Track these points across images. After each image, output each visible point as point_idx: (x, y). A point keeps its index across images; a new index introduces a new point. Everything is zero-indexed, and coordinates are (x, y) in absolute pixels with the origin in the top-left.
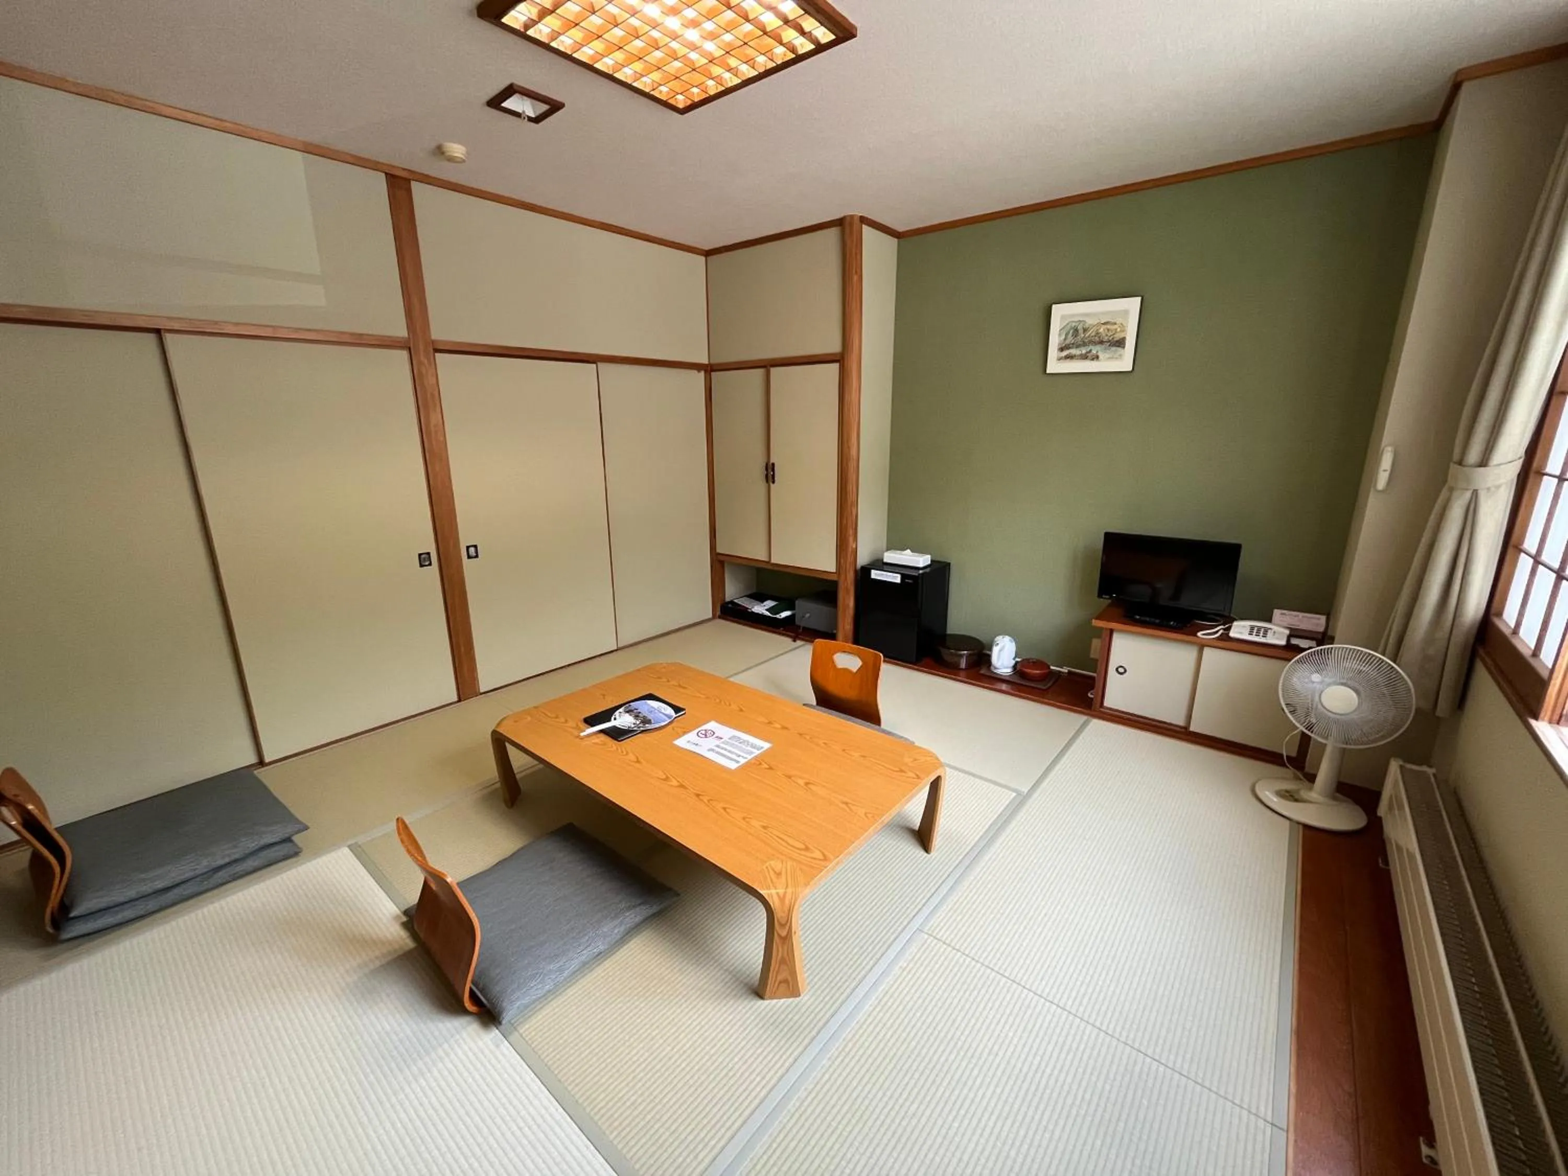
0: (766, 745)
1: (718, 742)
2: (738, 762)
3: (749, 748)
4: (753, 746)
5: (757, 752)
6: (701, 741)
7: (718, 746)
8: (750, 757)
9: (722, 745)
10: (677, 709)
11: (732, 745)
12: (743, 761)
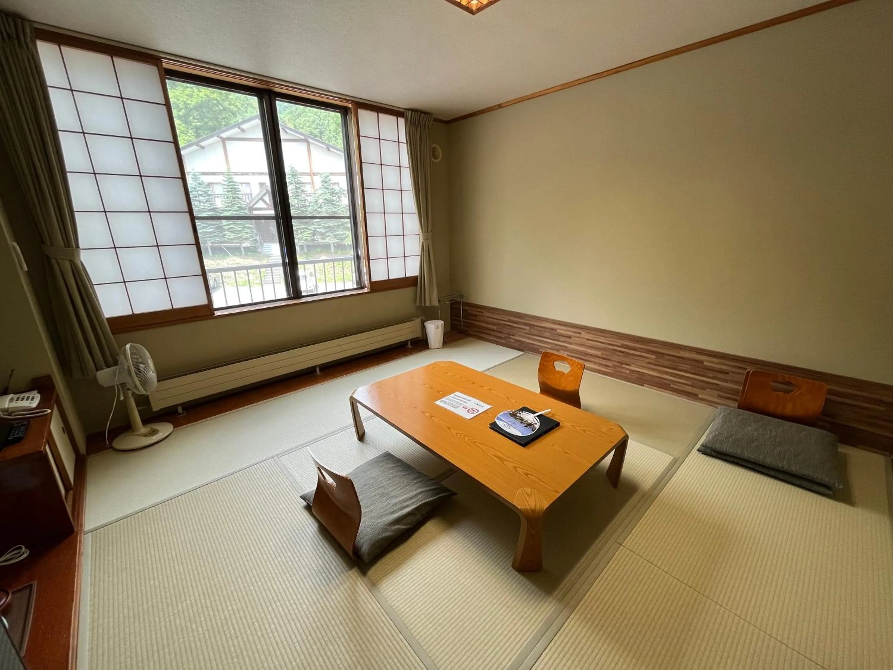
0: (438, 403)
1: (465, 405)
2: (455, 395)
3: (448, 401)
4: (445, 402)
5: (444, 399)
6: (476, 407)
7: (465, 402)
8: (448, 397)
9: (463, 403)
10: (494, 427)
11: (457, 403)
12: (452, 395)
